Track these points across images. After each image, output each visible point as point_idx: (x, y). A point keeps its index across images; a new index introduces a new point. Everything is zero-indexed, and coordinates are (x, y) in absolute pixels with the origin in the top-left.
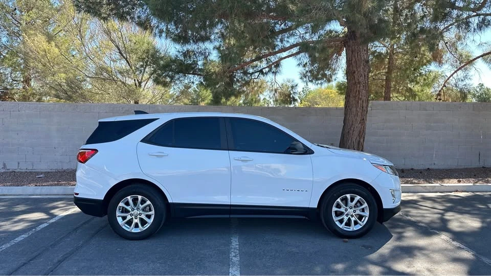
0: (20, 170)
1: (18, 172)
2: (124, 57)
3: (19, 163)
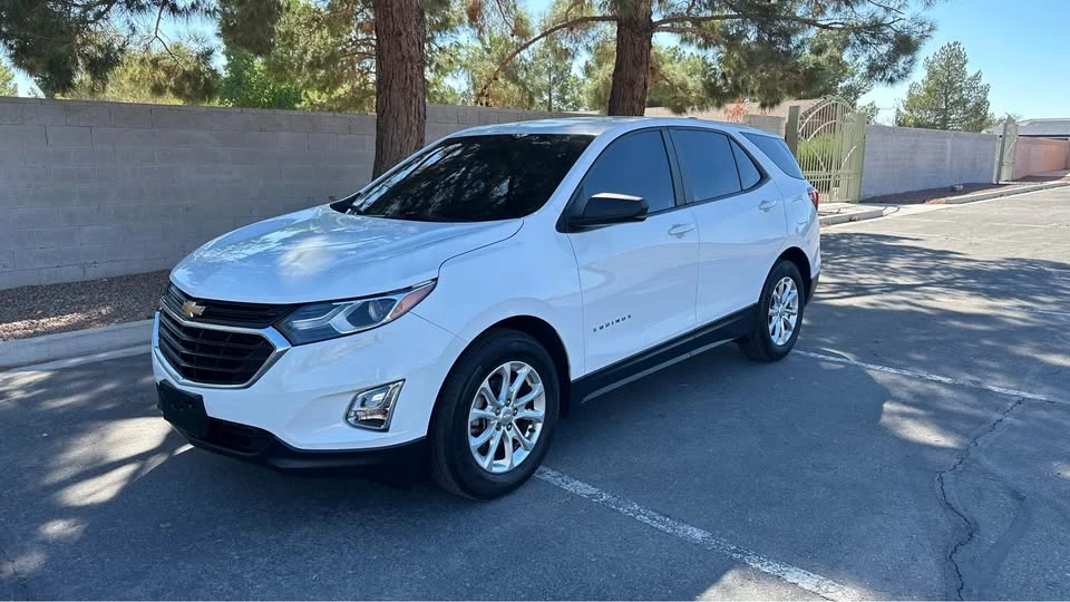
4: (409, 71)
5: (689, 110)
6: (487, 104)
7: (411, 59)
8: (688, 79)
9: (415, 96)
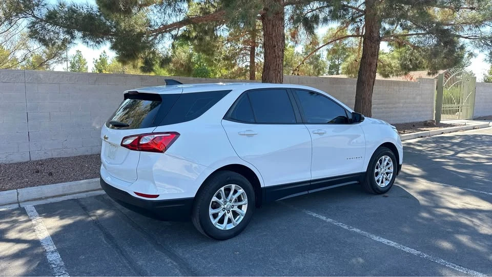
4: (278, 62)
5: (391, 76)
6: (298, 74)
7: (279, 57)
8: (392, 62)
9: (280, 72)
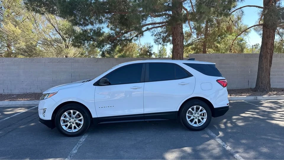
0: (4, 94)
1: (4, 95)
2: (58, 33)
3: (4, 90)
4: (177, 48)
7: (178, 45)
9: (179, 54)
